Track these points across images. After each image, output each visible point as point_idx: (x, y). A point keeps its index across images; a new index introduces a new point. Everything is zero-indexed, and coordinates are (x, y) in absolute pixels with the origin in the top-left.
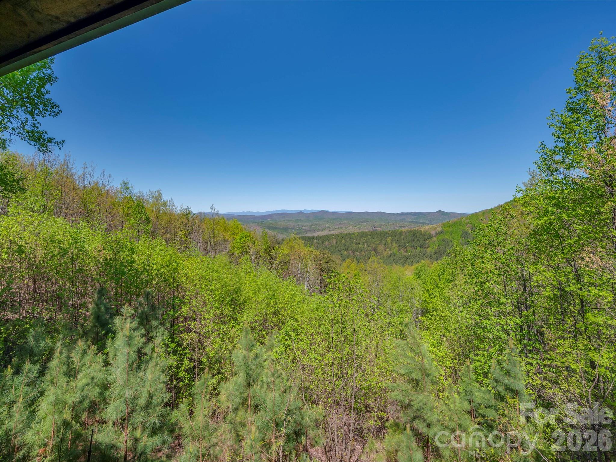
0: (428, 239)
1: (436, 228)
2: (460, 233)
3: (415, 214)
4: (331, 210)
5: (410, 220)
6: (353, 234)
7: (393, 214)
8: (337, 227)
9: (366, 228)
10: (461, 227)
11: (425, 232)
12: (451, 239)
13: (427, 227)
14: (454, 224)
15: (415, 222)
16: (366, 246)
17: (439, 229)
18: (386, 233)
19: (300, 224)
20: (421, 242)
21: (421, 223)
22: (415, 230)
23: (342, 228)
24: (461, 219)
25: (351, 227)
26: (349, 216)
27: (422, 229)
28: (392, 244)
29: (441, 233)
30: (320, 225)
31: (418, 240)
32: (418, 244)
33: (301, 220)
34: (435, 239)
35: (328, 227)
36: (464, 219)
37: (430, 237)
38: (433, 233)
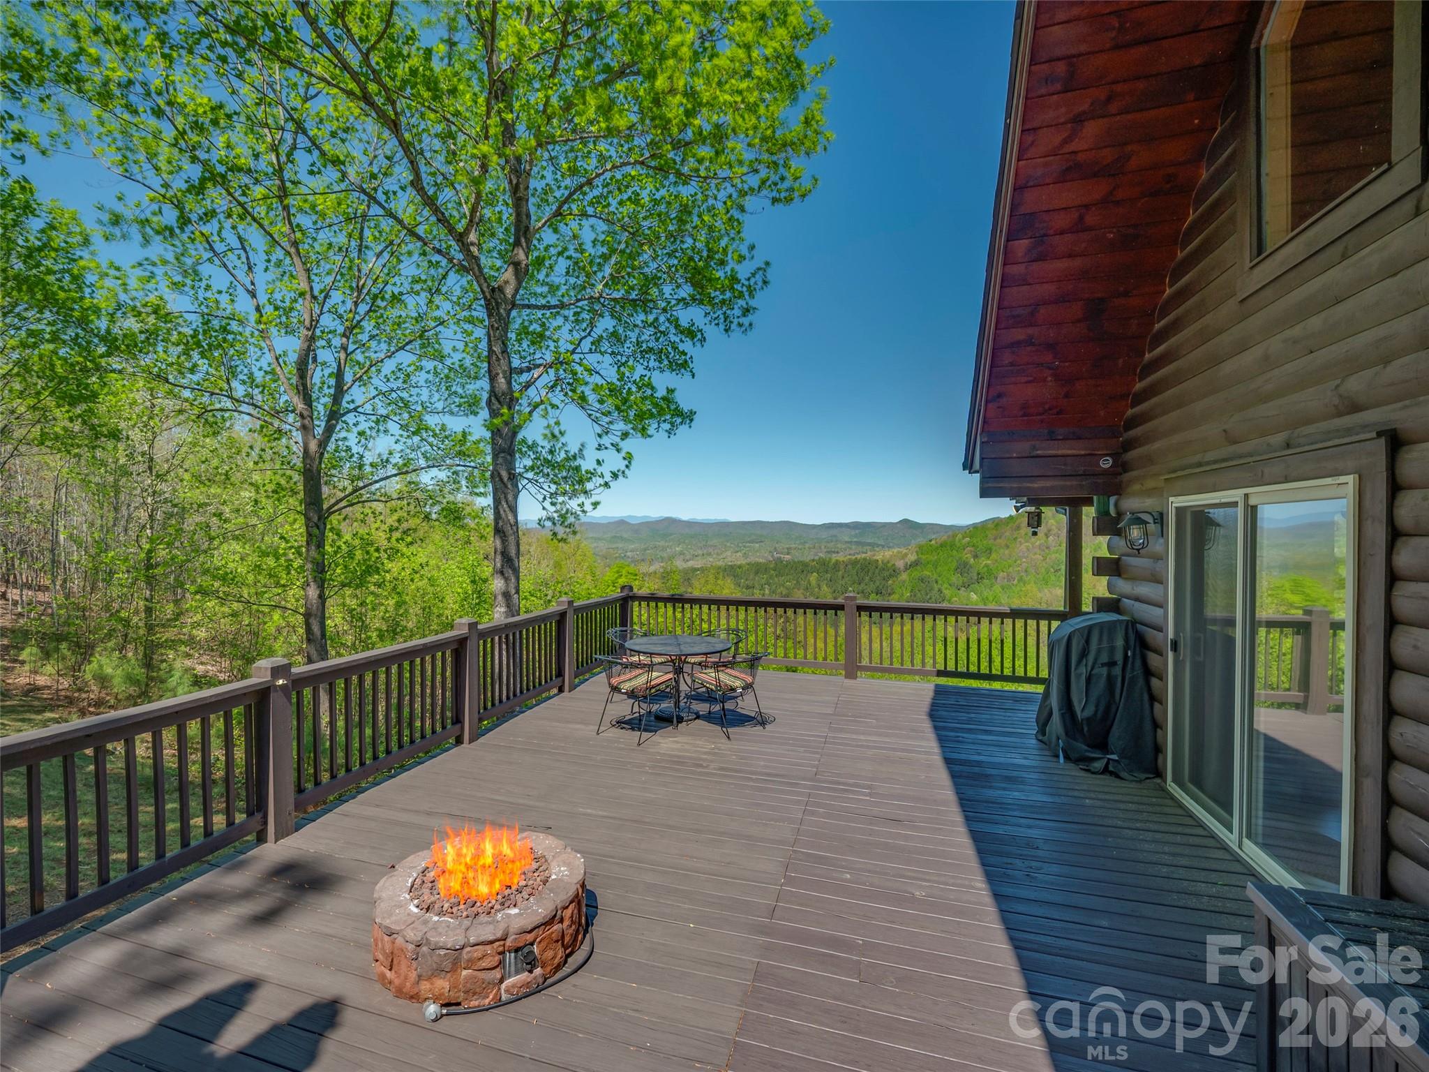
0: (891, 576)
1: (906, 555)
2: (954, 565)
3: (856, 526)
4: (685, 517)
5: (847, 539)
6: (740, 567)
7: (814, 527)
8: (700, 552)
9: (761, 555)
10: (955, 553)
11: (885, 563)
12: (935, 576)
13: (888, 554)
14: (942, 545)
15: (858, 543)
16: (767, 592)
17: (912, 558)
18: (805, 565)
19: (620, 545)
20: (878, 583)
21: (869, 544)
22: (865, 559)
23: (709, 554)
24: (954, 536)
25: (729, 553)
26: (724, 529)
27: (879, 557)
28: (819, 588)
29: (916, 564)
30: (664, 549)
31: (871, 579)
32: (872, 587)
33: (622, 539)
34: (904, 576)
35: (682, 553)
36: (960, 536)
37: (895, 572)
38: (900, 564)
